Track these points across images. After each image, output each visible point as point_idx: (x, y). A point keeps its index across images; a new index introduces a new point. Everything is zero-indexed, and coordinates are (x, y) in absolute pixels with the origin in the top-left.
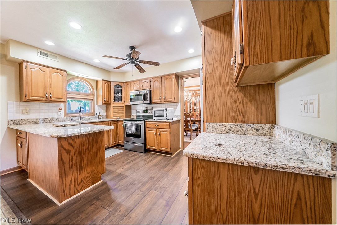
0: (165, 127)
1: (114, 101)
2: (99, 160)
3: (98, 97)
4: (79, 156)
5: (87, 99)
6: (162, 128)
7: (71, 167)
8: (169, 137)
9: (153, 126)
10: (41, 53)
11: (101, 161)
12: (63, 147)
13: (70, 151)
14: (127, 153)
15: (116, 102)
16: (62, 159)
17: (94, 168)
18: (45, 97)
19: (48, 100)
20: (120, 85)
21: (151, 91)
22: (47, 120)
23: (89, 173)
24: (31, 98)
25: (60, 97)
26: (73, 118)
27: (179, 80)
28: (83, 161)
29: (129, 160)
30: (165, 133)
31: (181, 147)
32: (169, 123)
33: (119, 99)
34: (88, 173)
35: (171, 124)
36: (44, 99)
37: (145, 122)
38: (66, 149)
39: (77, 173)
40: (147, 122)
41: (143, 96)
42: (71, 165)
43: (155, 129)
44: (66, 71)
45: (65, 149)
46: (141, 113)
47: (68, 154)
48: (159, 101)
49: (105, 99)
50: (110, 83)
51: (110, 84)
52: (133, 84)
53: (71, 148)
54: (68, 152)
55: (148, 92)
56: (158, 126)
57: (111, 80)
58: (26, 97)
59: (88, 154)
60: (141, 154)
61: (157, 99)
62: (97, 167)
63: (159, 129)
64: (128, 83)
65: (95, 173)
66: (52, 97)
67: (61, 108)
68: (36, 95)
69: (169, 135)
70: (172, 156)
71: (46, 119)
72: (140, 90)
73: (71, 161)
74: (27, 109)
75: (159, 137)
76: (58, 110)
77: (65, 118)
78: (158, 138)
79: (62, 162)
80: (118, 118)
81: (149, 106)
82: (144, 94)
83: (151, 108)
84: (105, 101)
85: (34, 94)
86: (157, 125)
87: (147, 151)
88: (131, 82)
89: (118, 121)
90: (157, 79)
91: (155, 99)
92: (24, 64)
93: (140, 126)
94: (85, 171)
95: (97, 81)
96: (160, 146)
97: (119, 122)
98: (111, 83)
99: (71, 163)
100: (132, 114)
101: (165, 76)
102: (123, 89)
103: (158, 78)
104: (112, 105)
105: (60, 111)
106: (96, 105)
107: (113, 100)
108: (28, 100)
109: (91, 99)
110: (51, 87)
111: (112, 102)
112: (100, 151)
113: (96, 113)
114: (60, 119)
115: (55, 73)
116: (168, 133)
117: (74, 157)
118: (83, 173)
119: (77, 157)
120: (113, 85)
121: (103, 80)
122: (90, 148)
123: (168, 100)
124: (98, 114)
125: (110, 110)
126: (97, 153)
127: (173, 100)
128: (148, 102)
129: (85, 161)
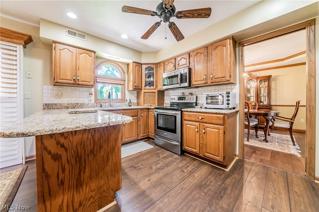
0: (214, 122)
1: (146, 86)
2: (112, 170)
3: (128, 81)
4: (76, 164)
5: (117, 84)
6: (210, 122)
7: (62, 183)
8: (222, 138)
9: (193, 119)
10: (70, 32)
11: (115, 170)
12: (45, 149)
13: (61, 155)
14: (157, 150)
15: (148, 87)
16: (44, 169)
17: (102, 182)
18: (73, 80)
19: (76, 84)
20: (152, 67)
21: (190, 70)
22: (78, 105)
23: (94, 190)
24: (59, 81)
25: (89, 81)
26: (103, 105)
27: (237, 49)
28: (84, 173)
29: (158, 164)
30: (215, 131)
31: (237, 153)
32: (222, 116)
33: (151, 84)
34: (92, 191)
35: (226, 118)
36: (72, 82)
37: (182, 112)
38: (53, 152)
39: (72, 192)
40: (185, 113)
41: (179, 77)
42: (62, 180)
43: (198, 124)
44: (95, 52)
45: (49, 153)
46: (176, 101)
47: (55, 160)
48: (203, 82)
49: (135, 83)
50: (141, 65)
51: (141, 67)
52: (166, 63)
53: (61, 152)
54: (56, 157)
55: (186, 71)
56: (202, 118)
57: (142, 62)
58: (54, 79)
59: (92, 161)
60: (176, 156)
61: (200, 80)
62: (108, 180)
63: (204, 124)
64: (161, 64)
65: (104, 191)
66: (79, 80)
67: (91, 93)
68: (64, 78)
69: (222, 135)
70: (226, 170)
71: (76, 104)
72: (175, 70)
73: (60, 172)
74: (60, 93)
75: (204, 136)
76: (88, 95)
77: (95, 104)
78: (202, 137)
79: (44, 175)
80: (150, 105)
81: (187, 91)
82: (181, 74)
83: (189, 94)
84: (135, 85)
85: (62, 77)
86: (200, 118)
87: (183, 152)
88: (164, 62)
89: (148, 109)
90: (199, 51)
91: (196, 80)
92: (54, 45)
93: (175, 117)
94: (86, 188)
95: (128, 65)
96: (204, 151)
97: (150, 111)
98: (143, 65)
99: (61, 176)
100: (165, 102)
101: (212, 44)
102: (154, 71)
103: (202, 49)
104: (143, 91)
105: (91, 96)
106: (127, 92)
107: (144, 85)
108: (56, 82)
109: (122, 84)
110: (79, 69)
111: (143, 87)
112: (113, 154)
113: (127, 100)
114: (90, 105)
115: (84, 54)
116: (221, 132)
117: (67, 166)
118: (83, 191)
119: (72, 165)
120: (144, 67)
121: (134, 62)
122: (95, 151)
123: (218, 80)
124: (128, 101)
125: (140, 96)
126: (108, 159)
127: (228, 78)
128: (186, 84)
129: (87, 174)
